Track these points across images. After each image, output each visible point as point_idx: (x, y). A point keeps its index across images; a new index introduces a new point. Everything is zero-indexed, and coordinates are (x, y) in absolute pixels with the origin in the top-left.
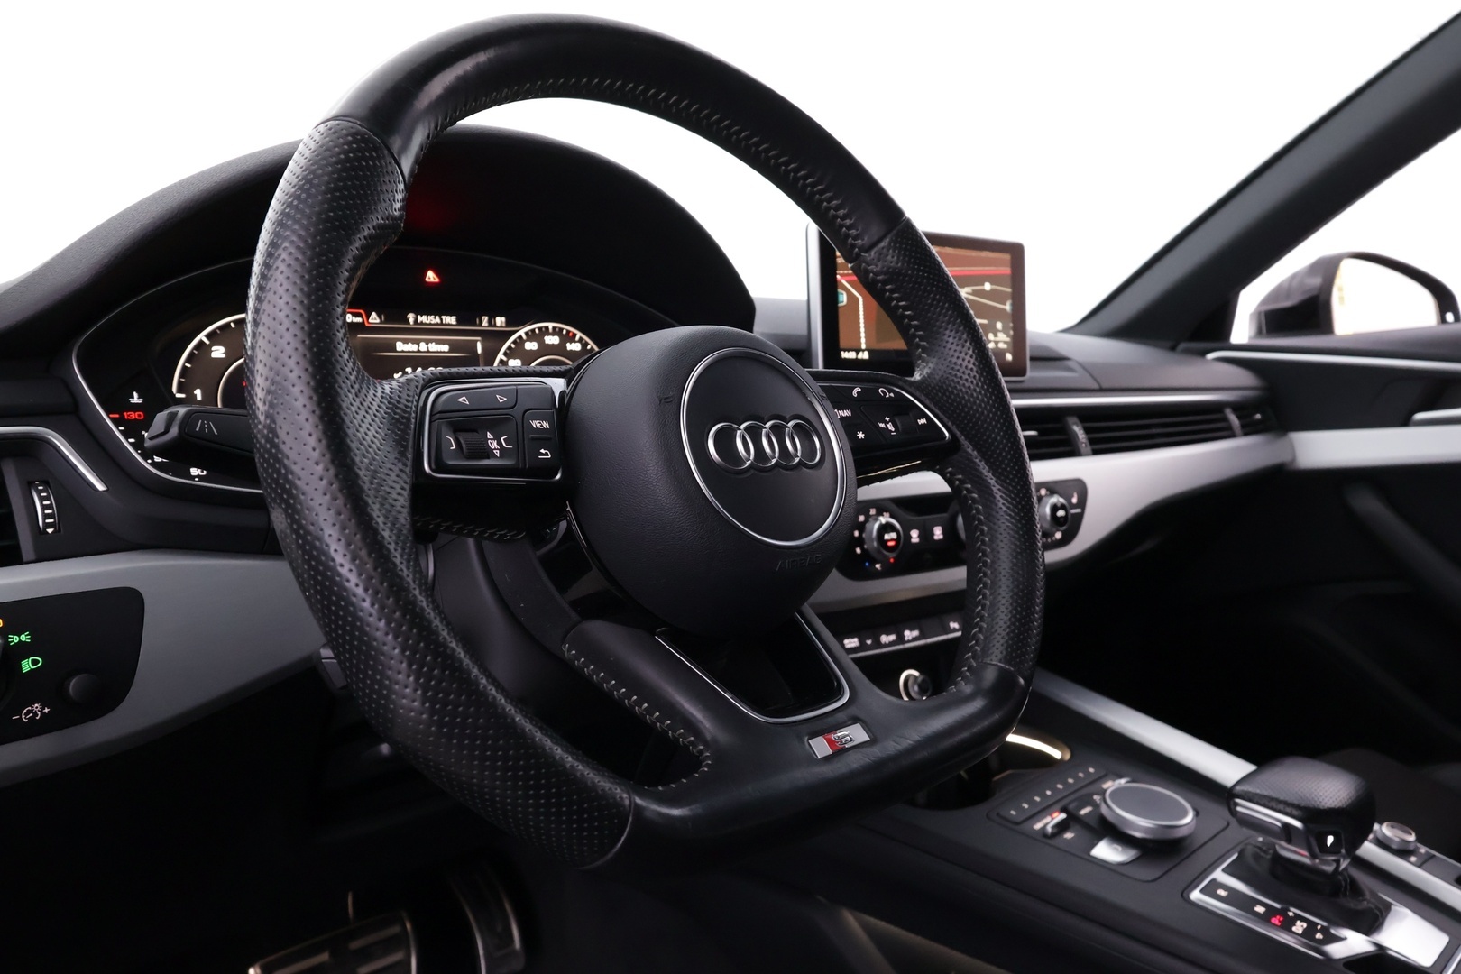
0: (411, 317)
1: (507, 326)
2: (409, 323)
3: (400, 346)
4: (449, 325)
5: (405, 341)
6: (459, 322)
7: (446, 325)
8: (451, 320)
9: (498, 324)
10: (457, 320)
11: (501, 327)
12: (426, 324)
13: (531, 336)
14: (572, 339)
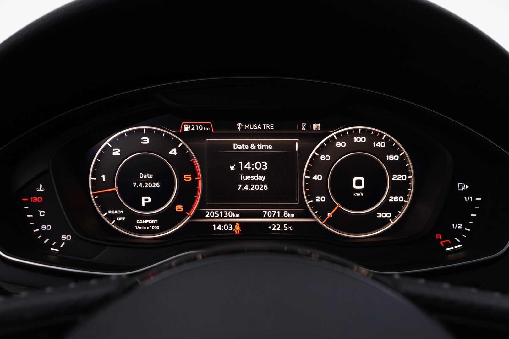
0: (239, 125)
1: (321, 130)
2: (237, 130)
3: (236, 146)
4: (268, 130)
5: (240, 143)
6: (275, 128)
7: (266, 130)
8: (270, 127)
9: (315, 128)
10: (274, 127)
11: (317, 130)
12: (250, 130)
13: (340, 137)
14: (379, 138)
